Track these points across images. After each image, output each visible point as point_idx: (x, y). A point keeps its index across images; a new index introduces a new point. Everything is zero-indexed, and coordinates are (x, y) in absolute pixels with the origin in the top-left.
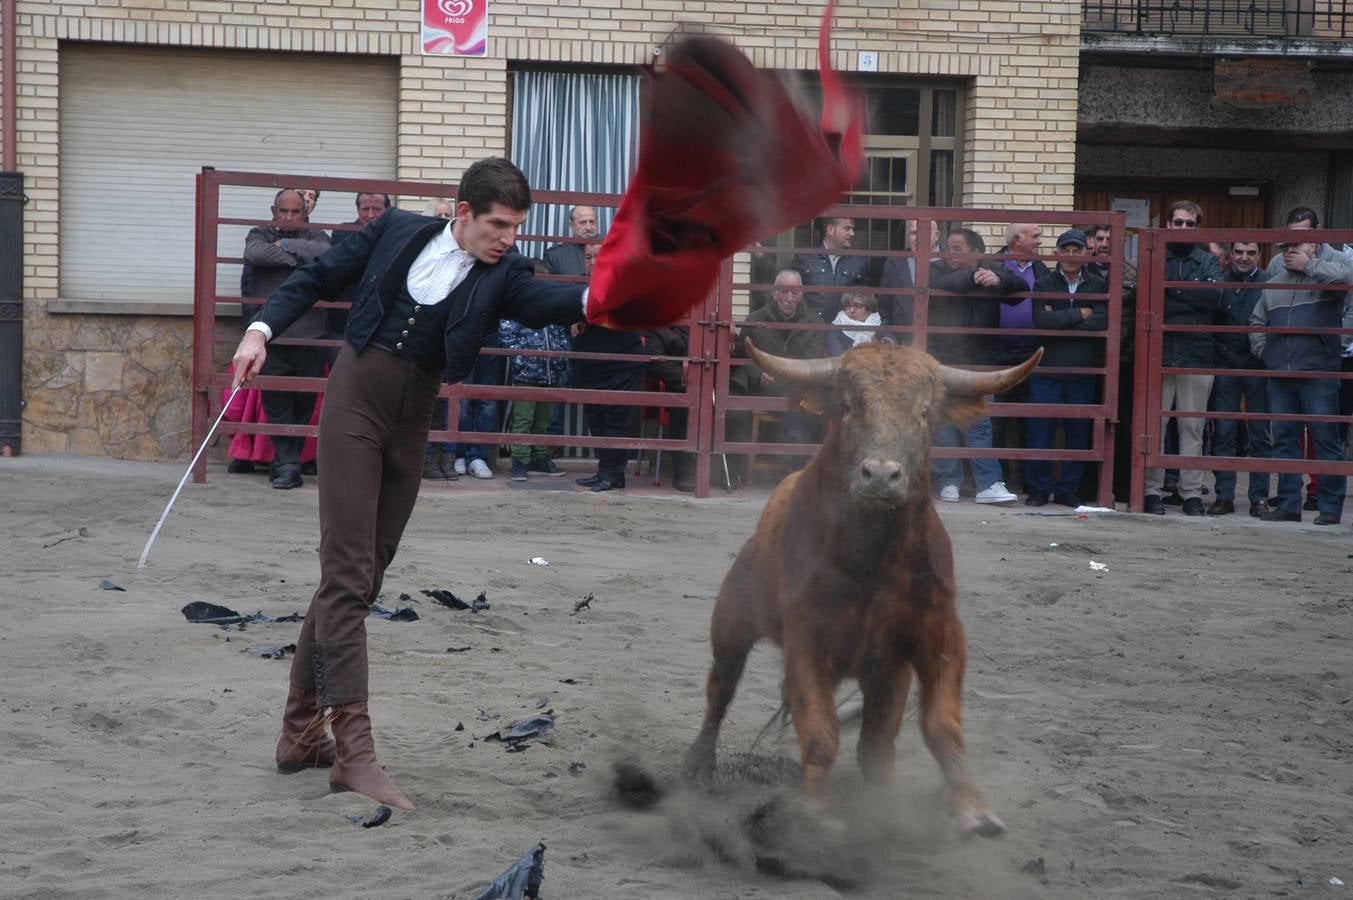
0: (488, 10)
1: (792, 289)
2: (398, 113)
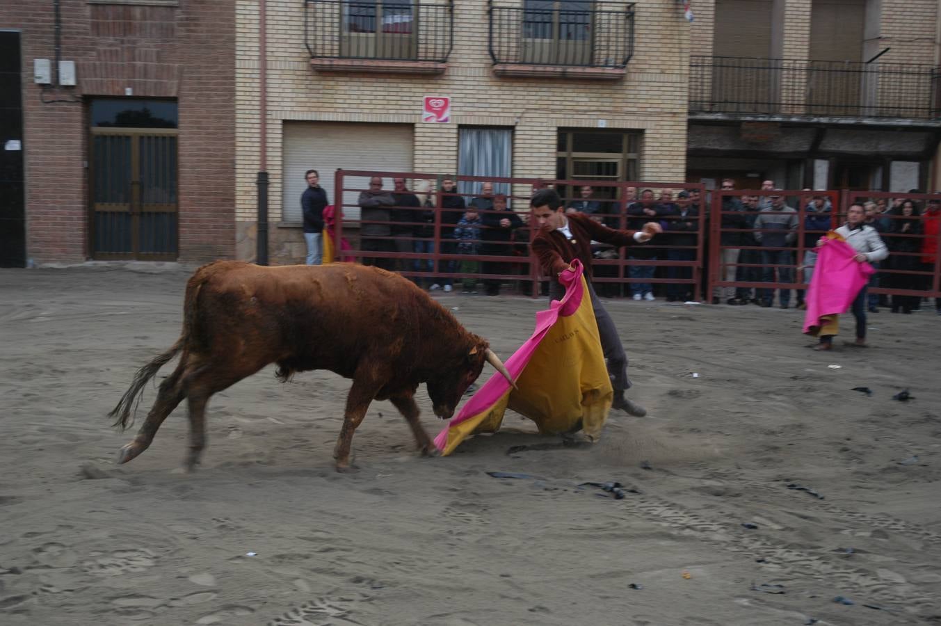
0: (450, 105)
2: (414, 146)
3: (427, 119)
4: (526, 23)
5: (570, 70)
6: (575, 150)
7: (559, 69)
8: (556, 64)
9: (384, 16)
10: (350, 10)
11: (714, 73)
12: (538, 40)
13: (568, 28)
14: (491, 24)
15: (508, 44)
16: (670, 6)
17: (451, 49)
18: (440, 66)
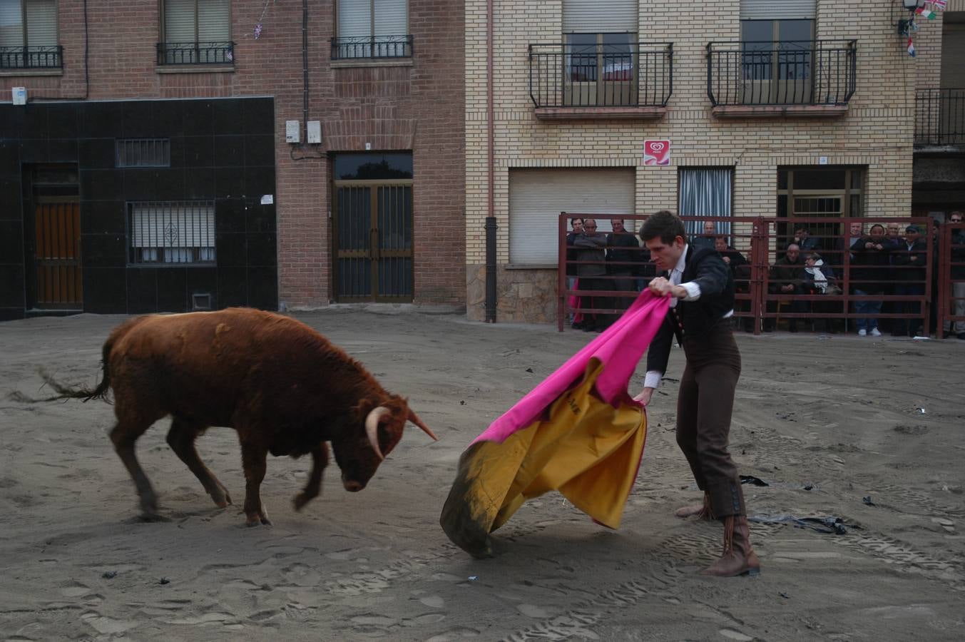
0: (670, 147)
1: (795, 252)
2: (635, 188)
3: (646, 163)
4: (745, 65)
5: (790, 109)
6: (795, 188)
7: (779, 109)
8: (777, 103)
9: (605, 66)
10: (572, 61)
11: (942, 105)
12: (757, 82)
13: (788, 67)
14: (710, 68)
15: (727, 86)
16: (895, 41)
17: (671, 93)
18: (660, 110)
